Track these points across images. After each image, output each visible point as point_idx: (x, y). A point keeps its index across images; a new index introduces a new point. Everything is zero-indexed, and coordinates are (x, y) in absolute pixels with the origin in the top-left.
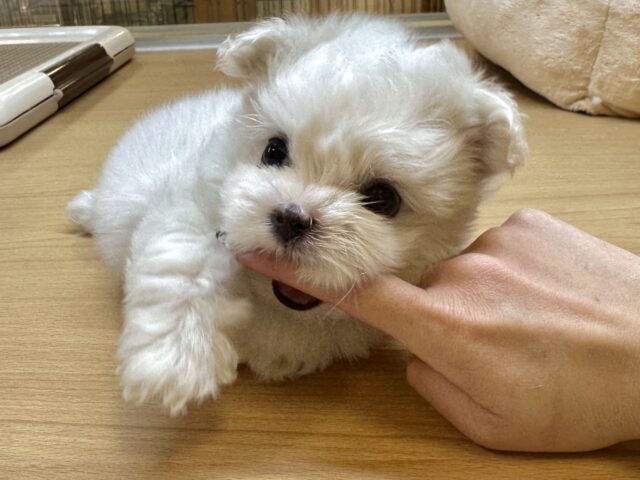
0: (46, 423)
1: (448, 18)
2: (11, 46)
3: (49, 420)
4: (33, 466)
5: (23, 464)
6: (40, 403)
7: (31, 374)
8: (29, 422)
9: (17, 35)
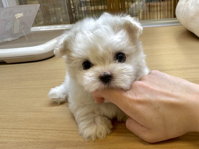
0: (56, 130)
1: (177, 19)
2: (52, 30)
3: (57, 129)
4: (52, 142)
5: (49, 141)
6: (55, 125)
7: (53, 117)
8: (52, 130)
9: (48, 27)
